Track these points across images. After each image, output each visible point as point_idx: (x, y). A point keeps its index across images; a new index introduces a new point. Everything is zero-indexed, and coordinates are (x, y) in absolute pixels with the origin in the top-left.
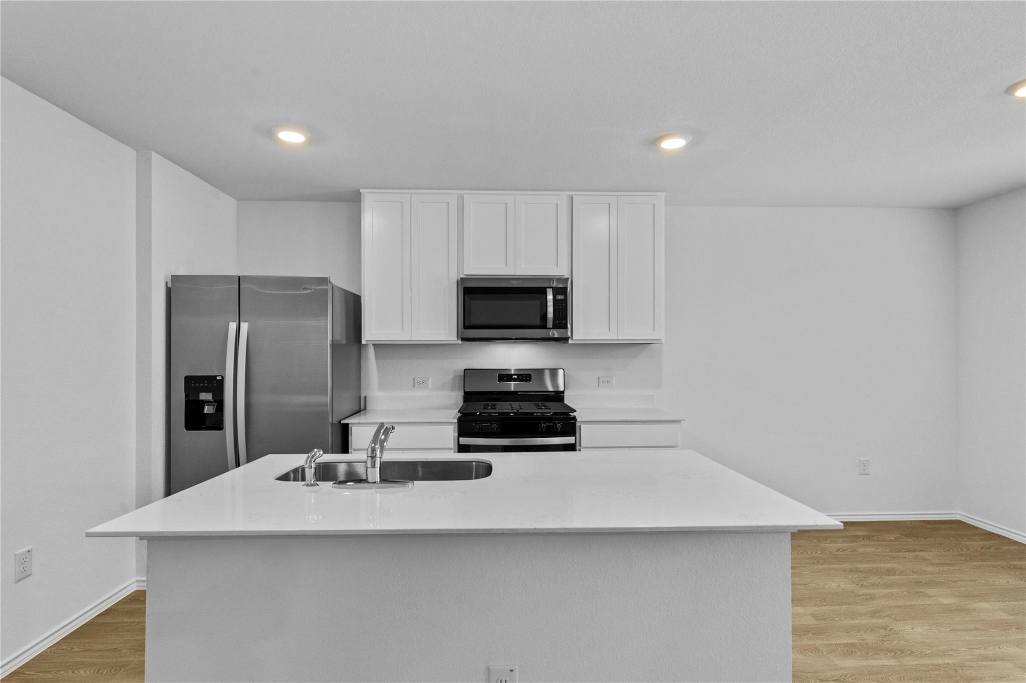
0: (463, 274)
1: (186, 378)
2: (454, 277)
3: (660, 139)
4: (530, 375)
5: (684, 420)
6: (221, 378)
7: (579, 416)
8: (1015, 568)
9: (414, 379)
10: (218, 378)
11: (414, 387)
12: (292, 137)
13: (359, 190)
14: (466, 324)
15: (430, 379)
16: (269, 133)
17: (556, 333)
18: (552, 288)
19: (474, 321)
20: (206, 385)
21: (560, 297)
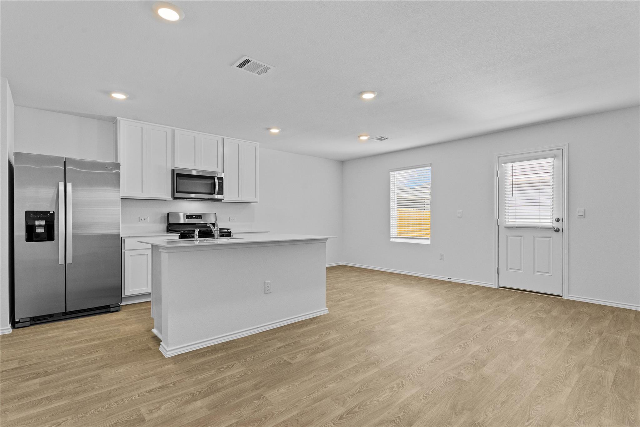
0: (174, 167)
1: (26, 212)
2: (170, 167)
3: (270, 128)
4: (201, 216)
5: (269, 232)
6: (53, 212)
7: (232, 231)
8: (357, 272)
9: (139, 217)
10: (50, 212)
11: (139, 222)
12: (119, 96)
13: (116, 117)
14: (177, 191)
15: (148, 218)
16: (108, 93)
17: (219, 197)
18: (217, 177)
19: (180, 190)
20: (42, 216)
21: (221, 181)
